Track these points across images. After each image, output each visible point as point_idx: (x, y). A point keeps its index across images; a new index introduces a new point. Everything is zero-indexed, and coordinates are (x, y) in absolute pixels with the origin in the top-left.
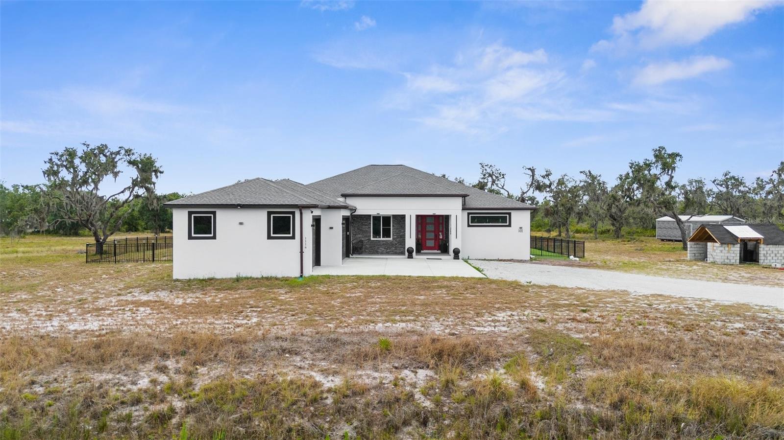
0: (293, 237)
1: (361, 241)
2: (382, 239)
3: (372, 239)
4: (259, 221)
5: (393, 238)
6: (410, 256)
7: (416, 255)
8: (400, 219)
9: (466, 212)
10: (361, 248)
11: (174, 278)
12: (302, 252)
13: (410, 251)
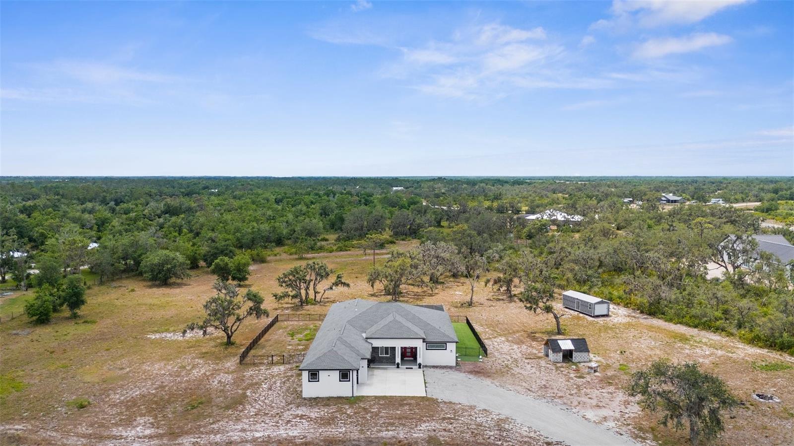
0: (349, 381)
1: (375, 357)
2: (384, 356)
3: (380, 356)
4: (336, 374)
5: (390, 356)
6: (398, 367)
7: (401, 365)
8: (393, 349)
9: (425, 343)
10: (374, 360)
11: (303, 397)
12: (353, 387)
13: (398, 364)
